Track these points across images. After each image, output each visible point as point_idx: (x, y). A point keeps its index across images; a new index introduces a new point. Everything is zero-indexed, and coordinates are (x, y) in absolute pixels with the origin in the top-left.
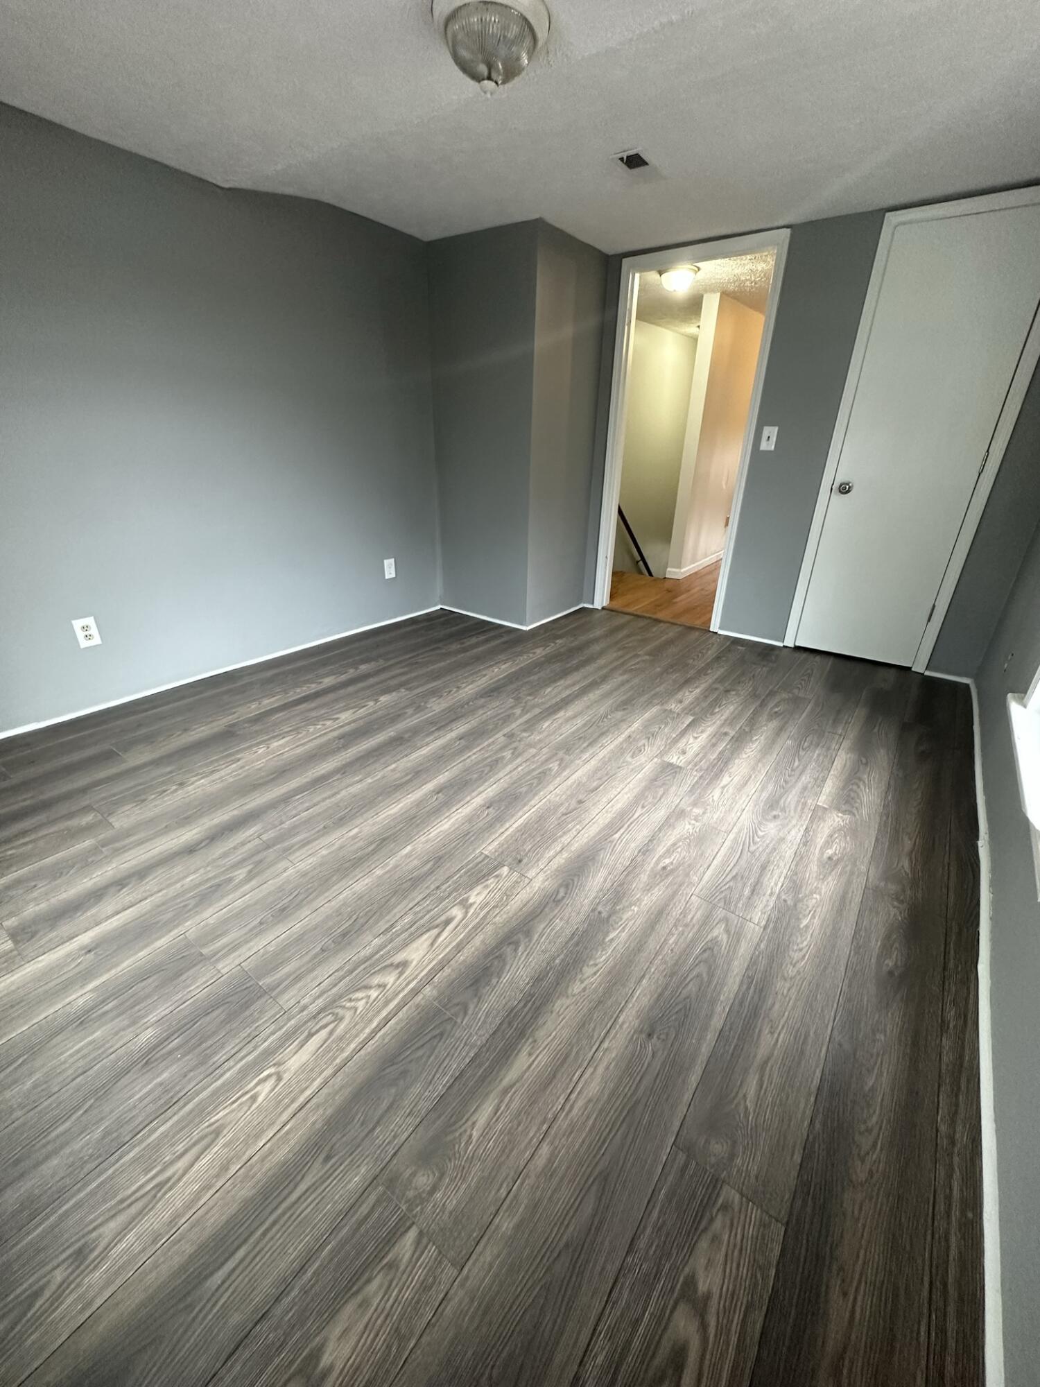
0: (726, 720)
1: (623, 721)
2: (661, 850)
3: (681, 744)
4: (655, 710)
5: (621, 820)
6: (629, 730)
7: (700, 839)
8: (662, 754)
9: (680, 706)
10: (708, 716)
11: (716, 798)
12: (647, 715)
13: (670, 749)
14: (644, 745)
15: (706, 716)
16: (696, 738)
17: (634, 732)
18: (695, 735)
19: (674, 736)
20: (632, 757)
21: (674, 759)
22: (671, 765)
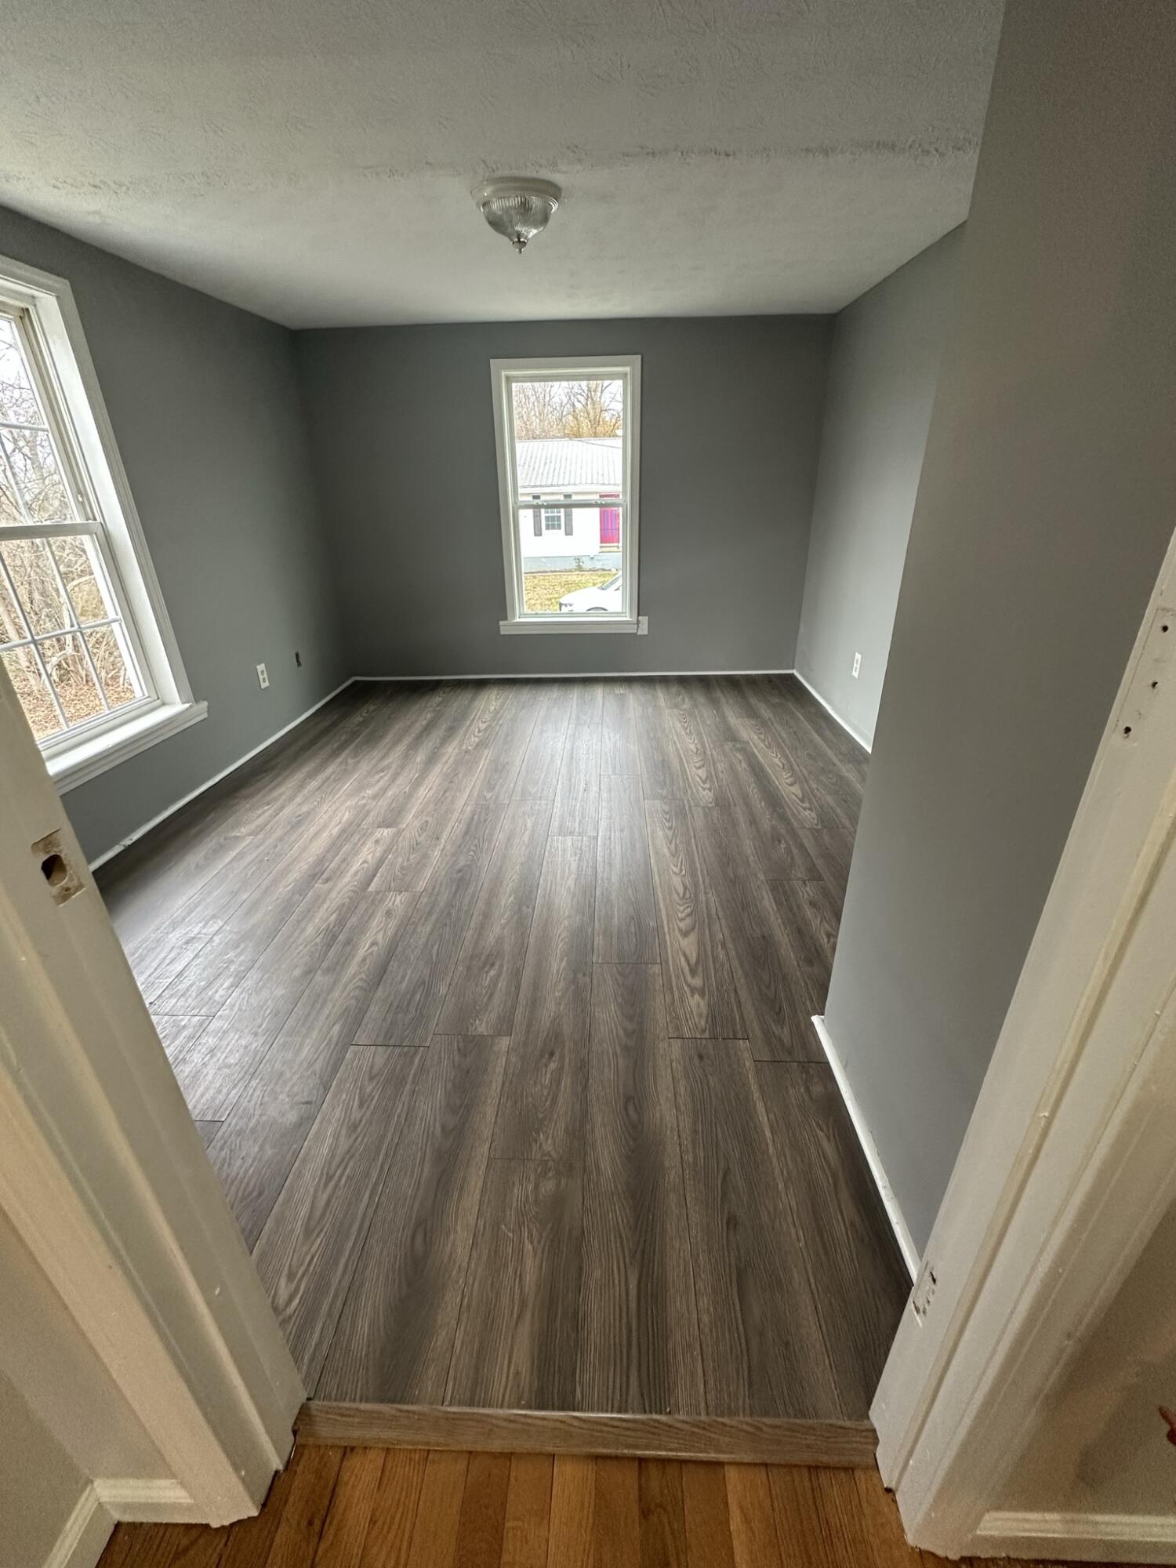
0: (324, 902)
1: (453, 855)
2: (386, 778)
3: (380, 849)
4: (421, 886)
5: (417, 784)
6: (442, 845)
7: (360, 788)
8: (399, 833)
9: (388, 904)
10: (348, 900)
11: (347, 814)
12: (428, 873)
13: (393, 841)
14: (420, 836)
15: (351, 899)
16: (364, 862)
17: (436, 845)
18: (366, 865)
19: (390, 856)
20: (427, 822)
21: (386, 833)
22: (388, 827)
